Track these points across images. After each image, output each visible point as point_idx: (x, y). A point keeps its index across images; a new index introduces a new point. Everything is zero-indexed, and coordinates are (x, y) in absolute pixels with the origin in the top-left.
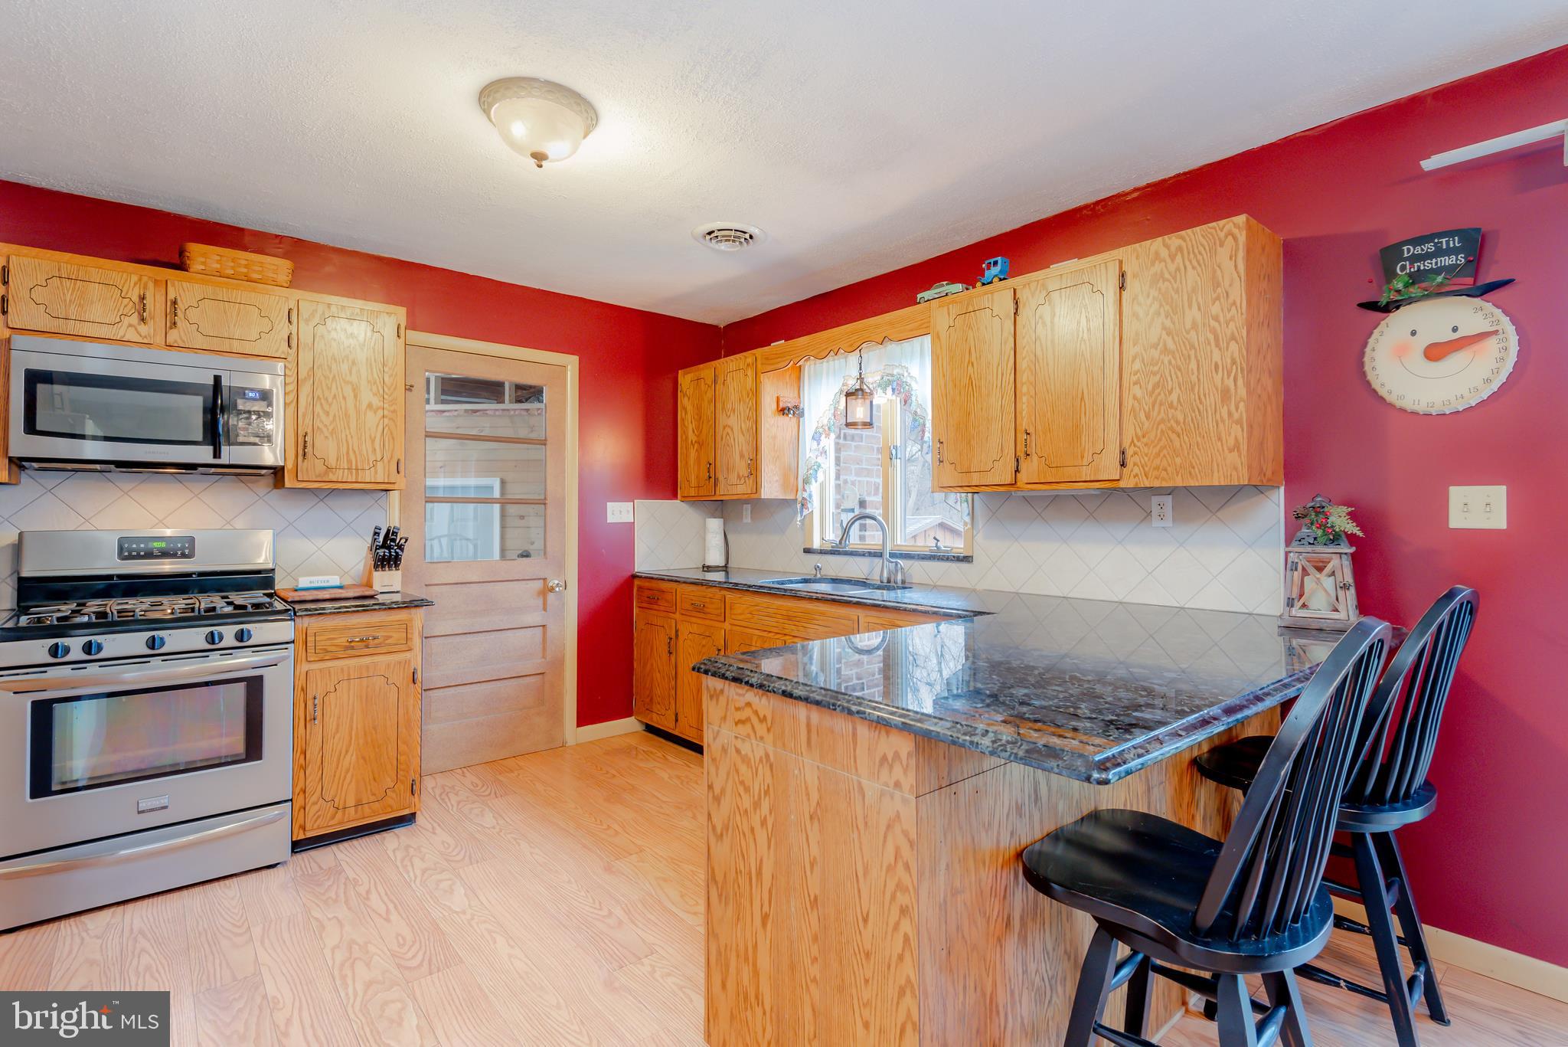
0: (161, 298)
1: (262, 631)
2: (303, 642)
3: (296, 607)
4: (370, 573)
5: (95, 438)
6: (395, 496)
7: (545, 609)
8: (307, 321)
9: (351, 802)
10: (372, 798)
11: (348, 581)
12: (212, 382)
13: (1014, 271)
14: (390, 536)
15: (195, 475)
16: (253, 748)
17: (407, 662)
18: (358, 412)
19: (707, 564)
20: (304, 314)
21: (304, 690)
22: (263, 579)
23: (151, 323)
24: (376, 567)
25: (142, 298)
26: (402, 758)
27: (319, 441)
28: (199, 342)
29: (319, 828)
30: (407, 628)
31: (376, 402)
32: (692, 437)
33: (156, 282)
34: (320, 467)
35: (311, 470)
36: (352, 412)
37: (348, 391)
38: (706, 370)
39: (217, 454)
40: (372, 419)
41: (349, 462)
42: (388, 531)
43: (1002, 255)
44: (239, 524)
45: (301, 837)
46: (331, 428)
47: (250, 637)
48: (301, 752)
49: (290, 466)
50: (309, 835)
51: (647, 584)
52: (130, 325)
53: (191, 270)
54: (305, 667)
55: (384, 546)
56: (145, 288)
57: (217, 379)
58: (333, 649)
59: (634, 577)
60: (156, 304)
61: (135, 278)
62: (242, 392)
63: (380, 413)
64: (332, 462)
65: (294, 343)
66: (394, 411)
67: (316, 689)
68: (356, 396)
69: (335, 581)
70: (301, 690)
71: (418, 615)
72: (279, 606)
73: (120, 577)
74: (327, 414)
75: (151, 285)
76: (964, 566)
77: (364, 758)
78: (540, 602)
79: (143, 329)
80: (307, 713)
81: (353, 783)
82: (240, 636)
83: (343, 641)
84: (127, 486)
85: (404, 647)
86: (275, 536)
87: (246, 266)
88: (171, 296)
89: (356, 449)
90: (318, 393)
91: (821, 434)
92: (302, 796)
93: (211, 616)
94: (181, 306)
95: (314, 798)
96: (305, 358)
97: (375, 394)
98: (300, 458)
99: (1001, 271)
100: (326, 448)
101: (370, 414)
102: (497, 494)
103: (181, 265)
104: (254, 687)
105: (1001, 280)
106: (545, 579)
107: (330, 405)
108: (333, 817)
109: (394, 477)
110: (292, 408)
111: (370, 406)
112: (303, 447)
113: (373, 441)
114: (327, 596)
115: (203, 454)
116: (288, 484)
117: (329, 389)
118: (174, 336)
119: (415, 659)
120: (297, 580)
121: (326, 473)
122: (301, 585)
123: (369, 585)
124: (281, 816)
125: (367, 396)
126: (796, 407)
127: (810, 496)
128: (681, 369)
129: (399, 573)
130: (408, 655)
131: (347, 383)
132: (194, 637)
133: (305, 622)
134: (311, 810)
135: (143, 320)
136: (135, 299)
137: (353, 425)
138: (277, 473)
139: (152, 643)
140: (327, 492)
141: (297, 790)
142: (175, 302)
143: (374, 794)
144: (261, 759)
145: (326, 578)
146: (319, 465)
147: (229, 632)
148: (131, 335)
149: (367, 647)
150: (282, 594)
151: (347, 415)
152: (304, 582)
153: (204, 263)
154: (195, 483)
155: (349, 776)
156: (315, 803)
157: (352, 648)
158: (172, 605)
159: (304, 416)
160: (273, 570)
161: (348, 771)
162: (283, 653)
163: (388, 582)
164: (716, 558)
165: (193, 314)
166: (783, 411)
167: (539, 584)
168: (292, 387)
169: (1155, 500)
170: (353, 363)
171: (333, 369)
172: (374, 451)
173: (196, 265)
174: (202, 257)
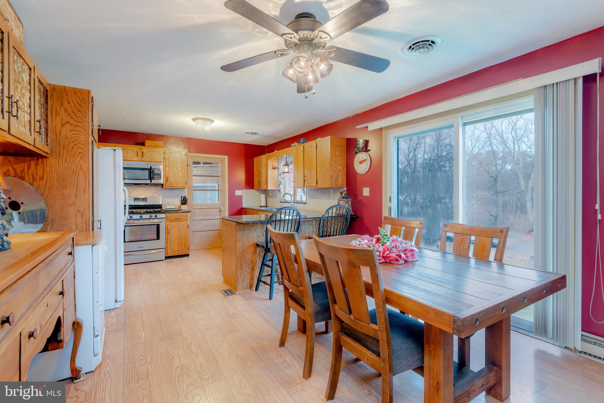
0: (140, 152)
1: (159, 216)
2: (166, 218)
3: (166, 212)
4: (181, 206)
5: (127, 179)
6: (186, 189)
7: (220, 215)
8: (167, 154)
9: (176, 250)
10: (180, 250)
11: (177, 207)
12: (150, 168)
13: (307, 141)
14: (185, 197)
15: (147, 185)
16: (158, 238)
17: (187, 223)
18: (177, 172)
19: (261, 205)
20: (167, 152)
21: (167, 227)
22: (160, 206)
23: (139, 157)
24: (182, 204)
25: (137, 152)
26: (186, 243)
27: (170, 178)
28: (148, 160)
29: (170, 254)
30: (187, 216)
31: (181, 170)
32: (256, 174)
33: (140, 149)
35: (169, 184)
36: (176, 172)
37: (175, 168)
38: (258, 158)
39: (151, 182)
40: (180, 174)
41: (176, 182)
42: (184, 197)
43: (303, 138)
44: (155, 195)
45: (167, 256)
46: (172, 175)
47: (157, 216)
48: (167, 239)
49: (164, 183)
50: (169, 256)
51: (244, 210)
52: (135, 157)
53: (146, 145)
54: (167, 223)
55: (183, 200)
56: (138, 150)
57: (151, 167)
58: (173, 220)
59: (242, 208)
60: (140, 153)
61: (136, 148)
62: (154, 169)
63: (182, 172)
64: (173, 183)
65: (165, 159)
66: (185, 172)
67: (169, 227)
68: (177, 169)
69: (174, 207)
70: (167, 228)
71: (189, 214)
72: (163, 211)
73: (134, 205)
74: (171, 173)
75: (139, 150)
76: (305, 205)
77: (179, 242)
78: (219, 213)
79: (138, 158)
80: (168, 232)
81: (177, 247)
82: (156, 216)
83: (174, 218)
84: (135, 188)
85: (186, 220)
86: (162, 198)
87: (156, 144)
88: (142, 151)
89: (177, 180)
90: (170, 168)
91: (281, 174)
92: (167, 248)
93: (150, 212)
94: (144, 153)
95: (169, 249)
96: (167, 161)
97: (181, 168)
98: (166, 182)
99: (303, 141)
100: (171, 180)
101: (180, 172)
102: (217, 189)
103: (143, 144)
104: (158, 226)
105: (303, 143)
106: (220, 208)
107: (172, 171)
108: (173, 253)
109: (185, 185)
110: (164, 172)
111: (180, 171)
112: (167, 180)
113: (180, 178)
114: (172, 210)
115: (148, 182)
116: (164, 187)
117: (172, 168)
118: (143, 159)
119: (188, 223)
120: (166, 207)
121: (171, 185)
122: (167, 208)
123: (180, 208)
124: (163, 251)
125: (179, 169)
126: (277, 167)
127: (280, 189)
128: (255, 157)
129: (187, 206)
130: (187, 222)
131: (175, 166)
132: (147, 216)
133: (167, 214)
134: (169, 251)
135: (138, 156)
136: (136, 152)
137: (177, 175)
138: (162, 185)
139: (141, 217)
140: (172, 189)
141: (166, 247)
142: (143, 152)
143: (180, 249)
144: (159, 240)
145: (172, 206)
146: (170, 183)
147: (153, 216)
148: (136, 159)
149: (179, 220)
150: (164, 210)
151: (175, 173)
152: (168, 207)
153: (148, 144)
154: (147, 187)
155: (176, 245)
156: (169, 250)
157: (176, 220)
158: (143, 211)
159: (167, 173)
160: (162, 205)
161: (175, 244)
162: (163, 220)
163: (185, 208)
164: (263, 204)
165: (146, 154)
166: (274, 168)
168: (165, 168)
169: (331, 190)
170: (177, 162)
171: (173, 163)
172: (181, 180)
173: (147, 144)
174: (148, 143)
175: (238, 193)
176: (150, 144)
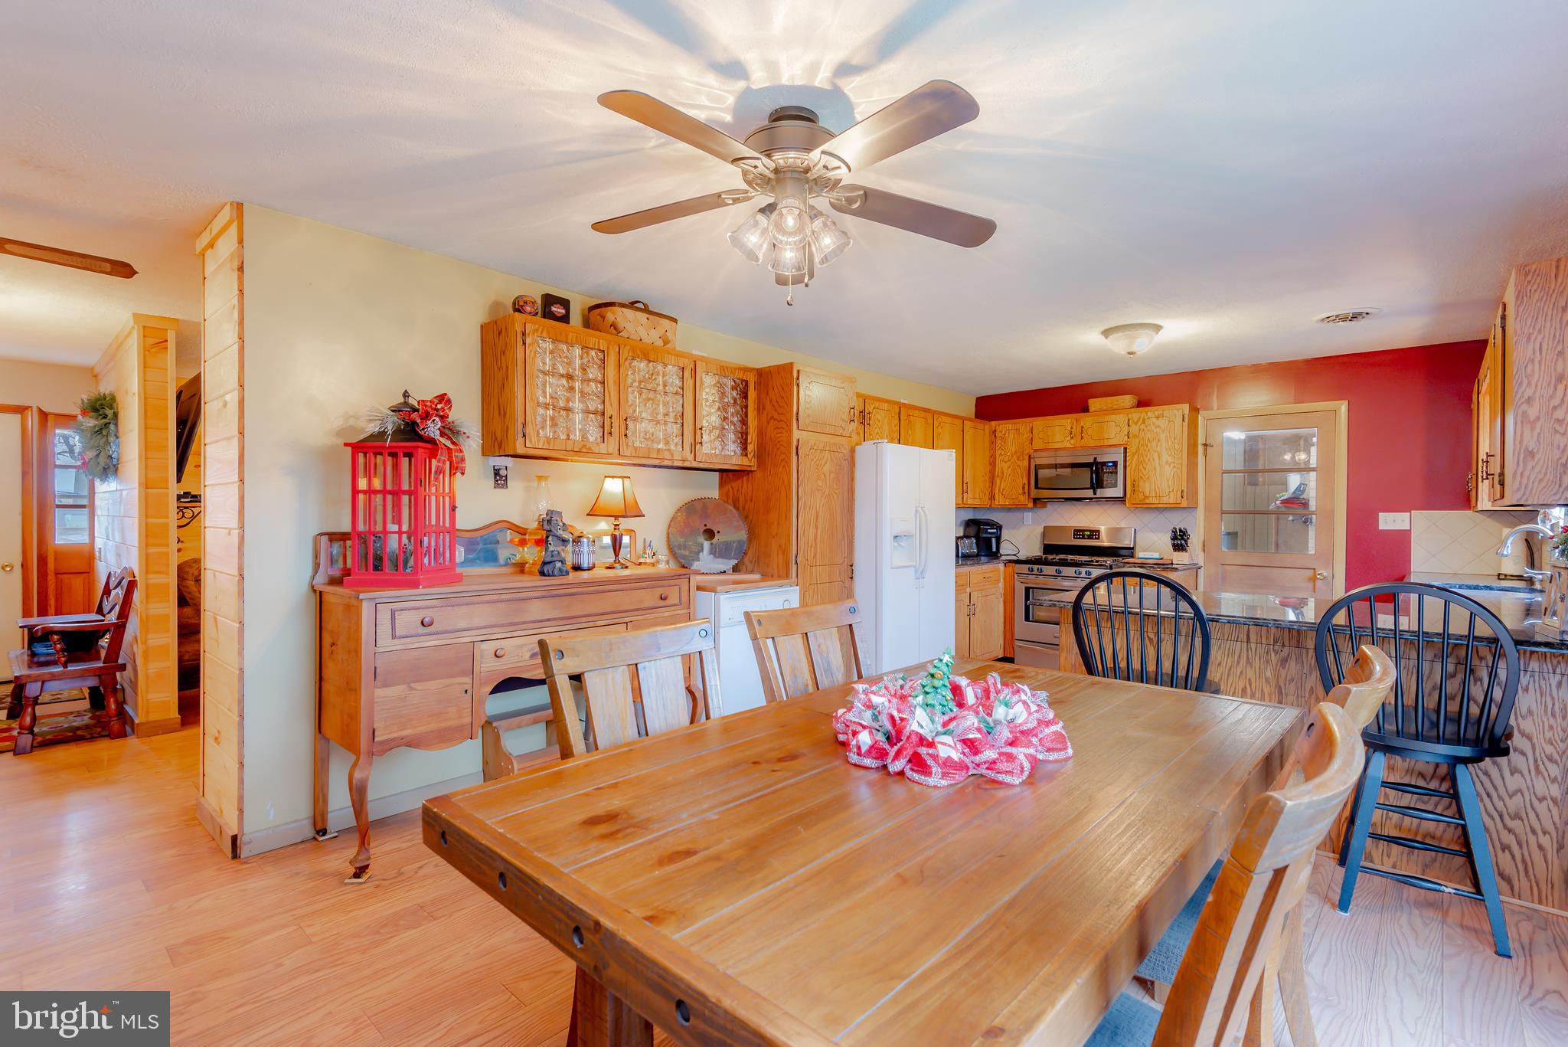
0: (1078, 427)
4: (1171, 554)
7: (1315, 590)
8: (1137, 423)
11: (1161, 556)
12: (1094, 461)
18: (1161, 467)
20: (1135, 420)
22: (1130, 551)
23: (1075, 438)
24: (1175, 549)
25: (1072, 429)
27: (1141, 483)
28: (1091, 443)
31: (1170, 460)
33: (1077, 420)
34: (1141, 497)
35: (1138, 498)
36: (1158, 467)
37: (1156, 456)
39: (1095, 493)
40: (1168, 470)
41: (1156, 493)
42: (1180, 530)
46: (1147, 476)
49: (1128, 496)
52: (1067, 441)
53: (1090, 411)
55: (1178, 539)
56: (1073, 424)
57: (1095, 459)
60: (1076, 430)
61: (1070, 420)
62: (1104, 463)
63: (1172, 465)
64: (1147, 494)
65: (1130, 437)
66: (1180, 464)
68: (1159, 458)
69: (1157, 554)
74: (1145, 469)
75: (1075, 423)
78: (1311, 585)
79: (1072, 441)
87: (1111, 404)
88: (1082, 425)
89: (1160, 486)
90: (1141, 459)
94: (1085, 429)
96: (1136, 442)
97: (1169, 456)
98: (1132, 492)
100: (1146, 487)
101: (1167, 467)
103: (1086, 409)
106: (1315, 570)
107: (1147, 465)
109: (1180, 500)
110: (1129, 469)
111: (1167, 462)
112: (1133, 487)
113: (1168, 481)
115: (1089, 493)
116: (1127, 507)
117: (1146, 456)
118: (1082, 442)
120: (1144, 554)
121: (1144, 499)
122: (1141, 556)
123: (1171, 559)
125: (1166, 457)
129: (1187, 553)
131: (1155, 451)
135: (1072, 438)
136: (1069, 429)
137: (1158, 473)
138: (1123, 500)
142: (1083, 428)
145: (1152, 553)
146: (1141, 495)
148: (1067, 445)
151: (1155, 470)
152: (1148, 555)
153: (1094, 407)
159: (1134, 471)
160: (1134, 547)
163: (1181, 558)
165: (1090, 432)
167: (1310, 573)
168: (1129, 457)
170: (1159, 441)
171: (1149, 445)
172: (1169, 487)
173: (1092, 409)
174: (1094, 404)
175: (1389, 521)
176: (1099, 407)
